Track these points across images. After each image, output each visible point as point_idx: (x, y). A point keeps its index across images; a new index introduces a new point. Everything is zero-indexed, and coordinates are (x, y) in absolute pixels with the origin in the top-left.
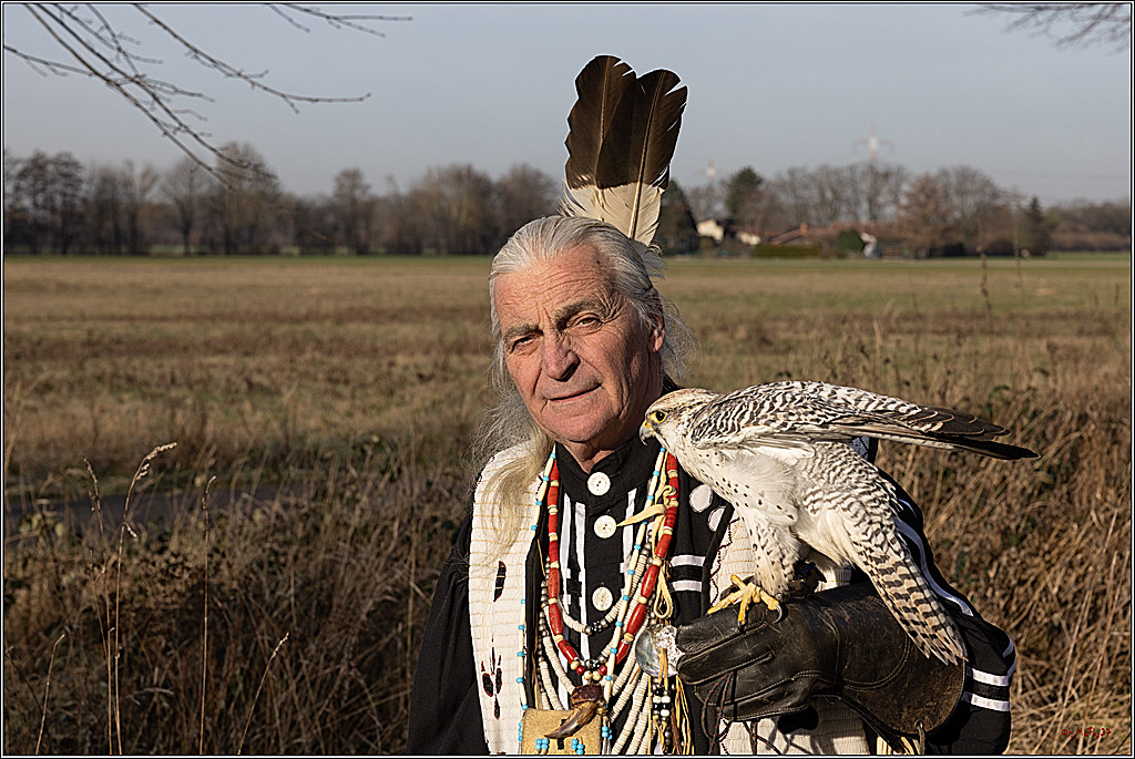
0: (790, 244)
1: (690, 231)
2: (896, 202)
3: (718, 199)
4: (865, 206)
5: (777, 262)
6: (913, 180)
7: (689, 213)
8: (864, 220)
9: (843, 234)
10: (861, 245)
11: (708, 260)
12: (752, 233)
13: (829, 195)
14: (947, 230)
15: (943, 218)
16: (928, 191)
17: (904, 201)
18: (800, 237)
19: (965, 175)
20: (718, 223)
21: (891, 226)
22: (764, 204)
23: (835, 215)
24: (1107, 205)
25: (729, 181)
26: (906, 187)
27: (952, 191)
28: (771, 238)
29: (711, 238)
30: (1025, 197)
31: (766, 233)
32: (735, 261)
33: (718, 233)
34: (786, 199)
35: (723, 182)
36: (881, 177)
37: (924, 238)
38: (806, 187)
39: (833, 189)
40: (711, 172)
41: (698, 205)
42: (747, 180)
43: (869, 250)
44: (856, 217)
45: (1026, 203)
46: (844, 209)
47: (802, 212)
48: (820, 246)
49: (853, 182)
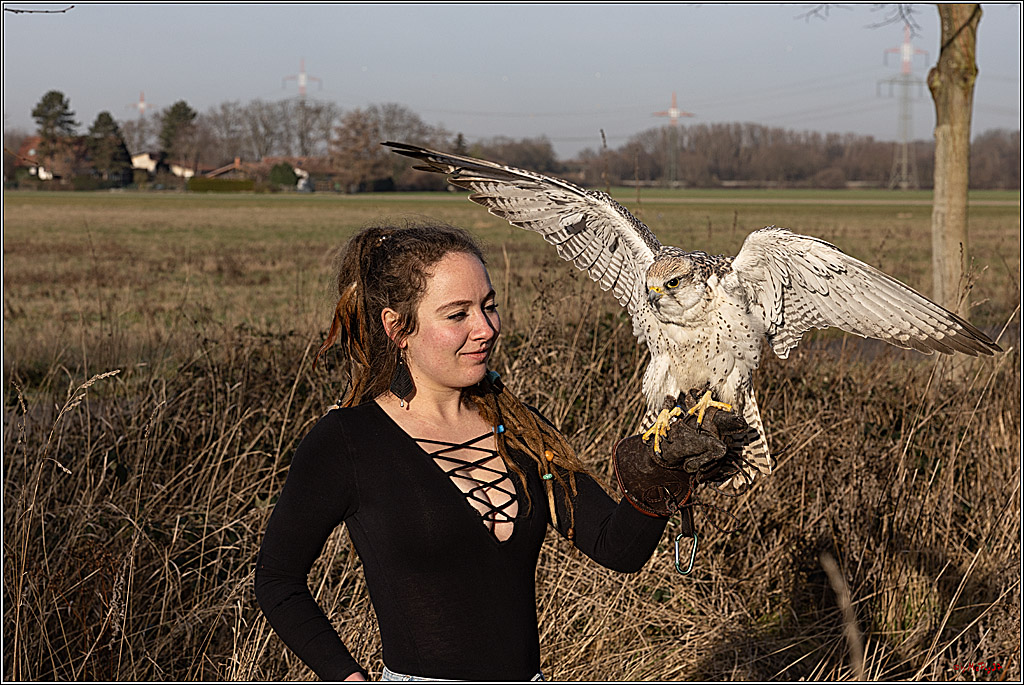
0: (225, 177)
1: (125, 164)
2: (327, 137)
3: (151, 132)
4: (297, 141)
5: (211, 195)
6: (343, 116)
7: (123, 146)
8: (296, 155)
9: (276, 167)
10: (294, 180)
11: (142, 193)
12: (186, 167)
13: (262, 130)
14: (376, 165)
15: (373, 153)
16: (358, 126)
17: (335, 137)
18: (234, 170)
19: (393, 112)
20: (152, 157)
21: (322, 161)
22: (198, 138)
23: (268, 149)
24: (526, 142)
25: (162, 114)
26: (336, 123)
27: (381, 128)
28: (204, 172)
29: (146, 170)
30: (450, 134)
31: (200, 167)
32: (170, 194)
33: (151, 166)
34: (218, 133)
35: (156, 116)
36: (313, 113)
37: (355, 172)
38: (239, 122)
39: (265, 123)
40: (142, 106)
41: (131, 139)
42: (181, 114)
43: (302, 183)
44: (289, 152)
45: (451, 140)
46: (276, 143)
47: (234, 146)
48: (254, 180)
49: (285, 117)
